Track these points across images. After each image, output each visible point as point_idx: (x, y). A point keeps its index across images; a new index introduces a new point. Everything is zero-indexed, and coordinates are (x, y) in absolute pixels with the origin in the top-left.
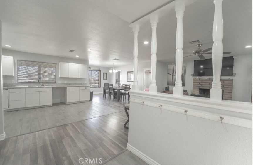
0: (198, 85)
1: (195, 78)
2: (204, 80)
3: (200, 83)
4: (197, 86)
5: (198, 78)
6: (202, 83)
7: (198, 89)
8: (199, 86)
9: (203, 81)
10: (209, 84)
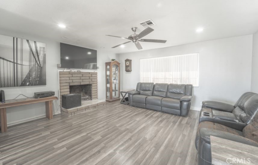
0: (68, 81)
1: (62, 71)
2: (75, 73)
3: (71, 78)
4: (67, 83)
5: (66, 70)
6: (73, 78)
7: (68, 87)
8: (69, 83)
9: (74, 75)
10: (80, 79)
